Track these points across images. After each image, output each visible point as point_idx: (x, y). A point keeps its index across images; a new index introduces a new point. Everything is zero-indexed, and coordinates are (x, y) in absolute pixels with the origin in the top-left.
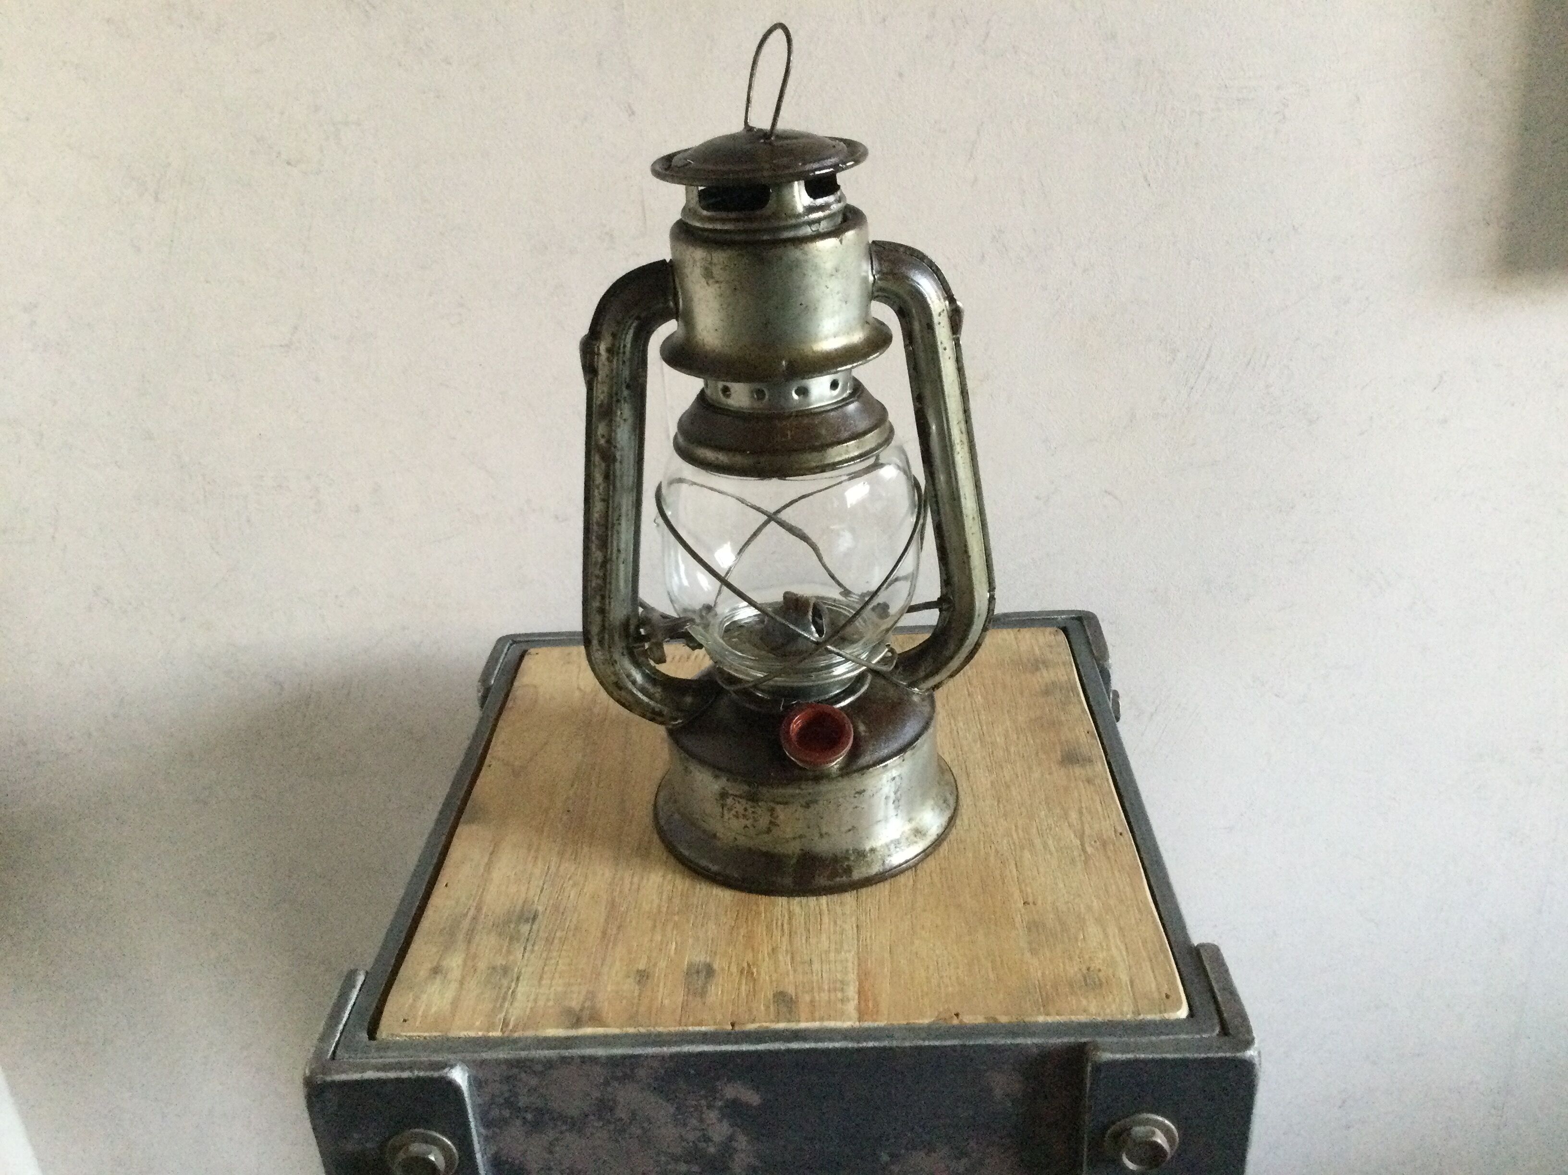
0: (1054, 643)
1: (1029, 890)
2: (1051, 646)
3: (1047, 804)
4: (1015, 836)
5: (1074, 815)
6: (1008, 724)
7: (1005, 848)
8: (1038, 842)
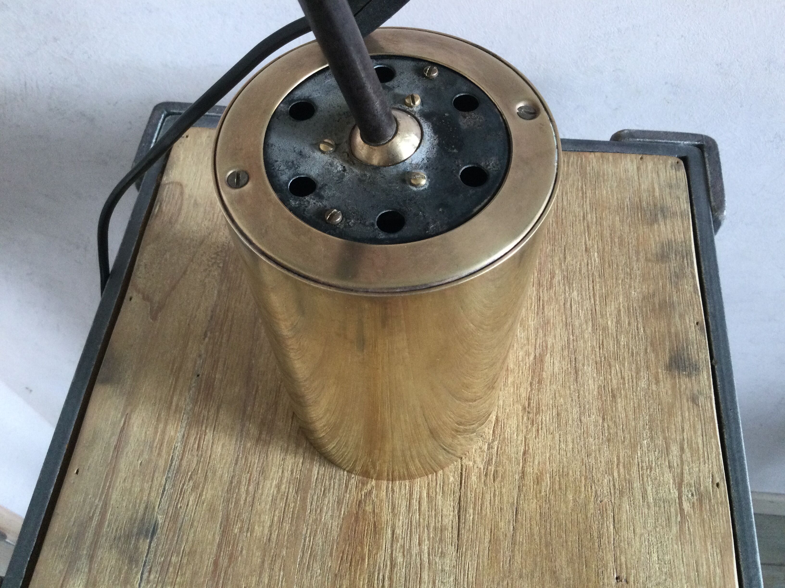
0: (674, 182)
1: (623, 560)
2: (671, 187)
3: (651, 429)
4: (616, 474)
5: (675, 449)
6: (621, 300)
7: (605, 492)
8: (637, 485)
